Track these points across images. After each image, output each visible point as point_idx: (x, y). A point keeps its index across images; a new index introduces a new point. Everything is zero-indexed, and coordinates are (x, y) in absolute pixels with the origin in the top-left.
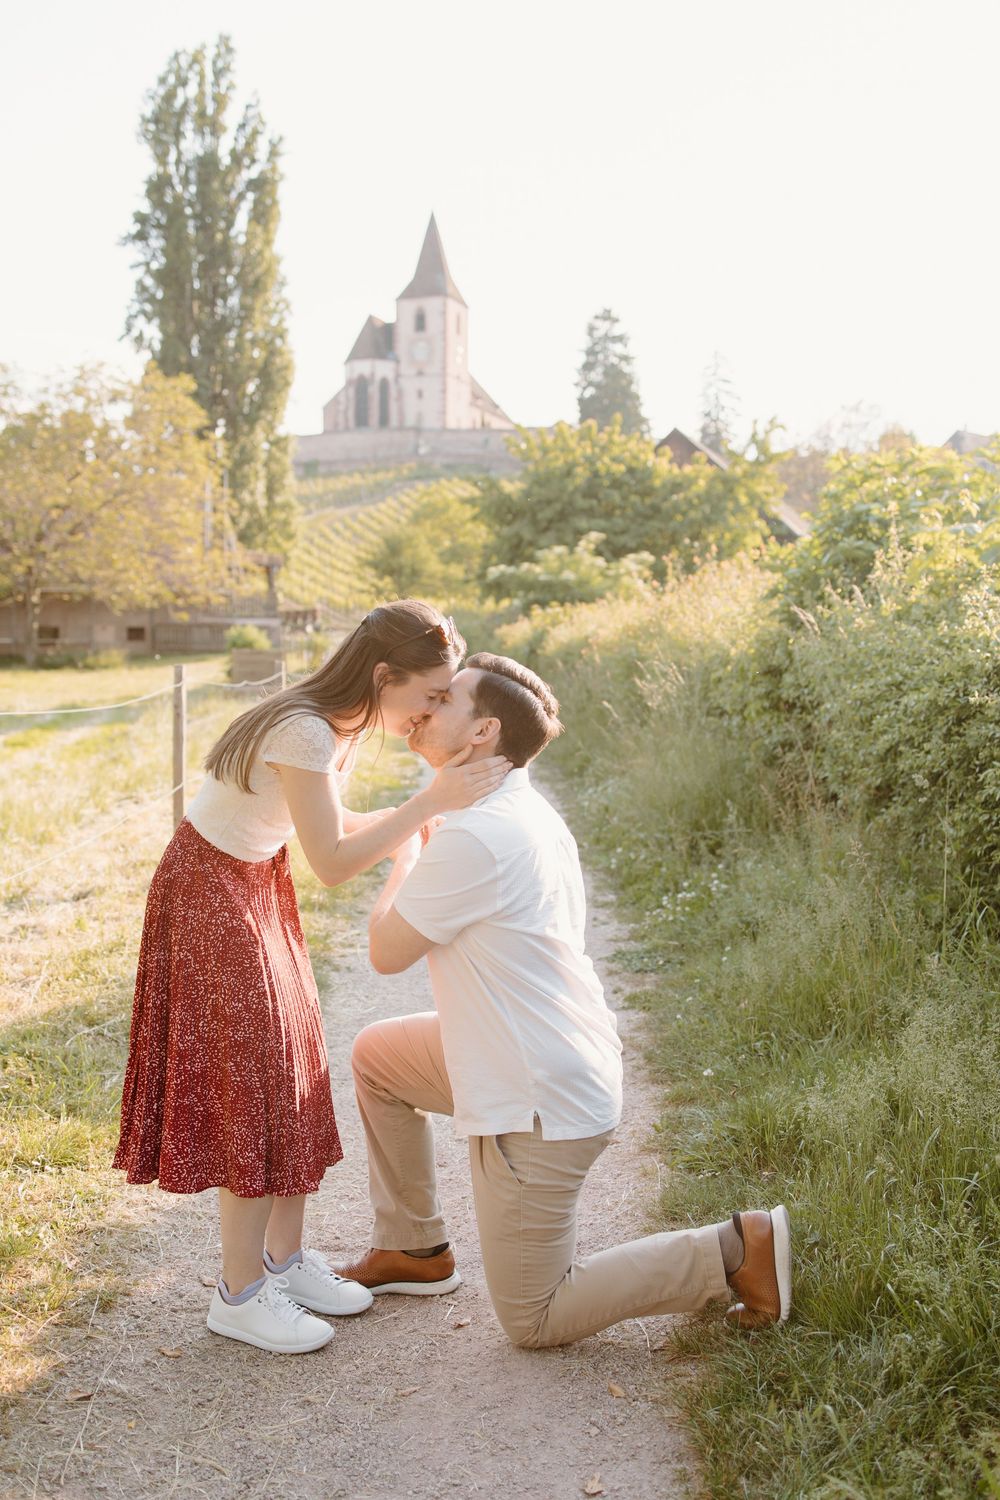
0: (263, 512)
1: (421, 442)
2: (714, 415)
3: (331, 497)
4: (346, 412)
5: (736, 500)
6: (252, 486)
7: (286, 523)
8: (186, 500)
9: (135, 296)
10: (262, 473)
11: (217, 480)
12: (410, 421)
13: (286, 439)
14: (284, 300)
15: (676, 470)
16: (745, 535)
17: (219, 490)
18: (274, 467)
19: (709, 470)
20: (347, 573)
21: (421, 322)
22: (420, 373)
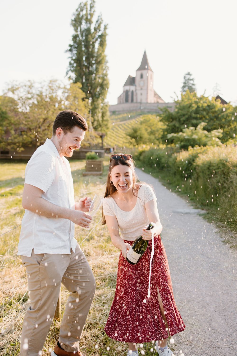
0: (101, 122)
1: (141, 106)
3: (119, 119)
4: (123, 99)
6: (98, 115)
7: (107, 125)
9: (69, 66)
10: (101, 112)
11: (88, 112)
12: (139, 101)
14: (107, 67)
18: (104, 110)
20: (122, 138)
21: (142, 76)
22: (141, 89)
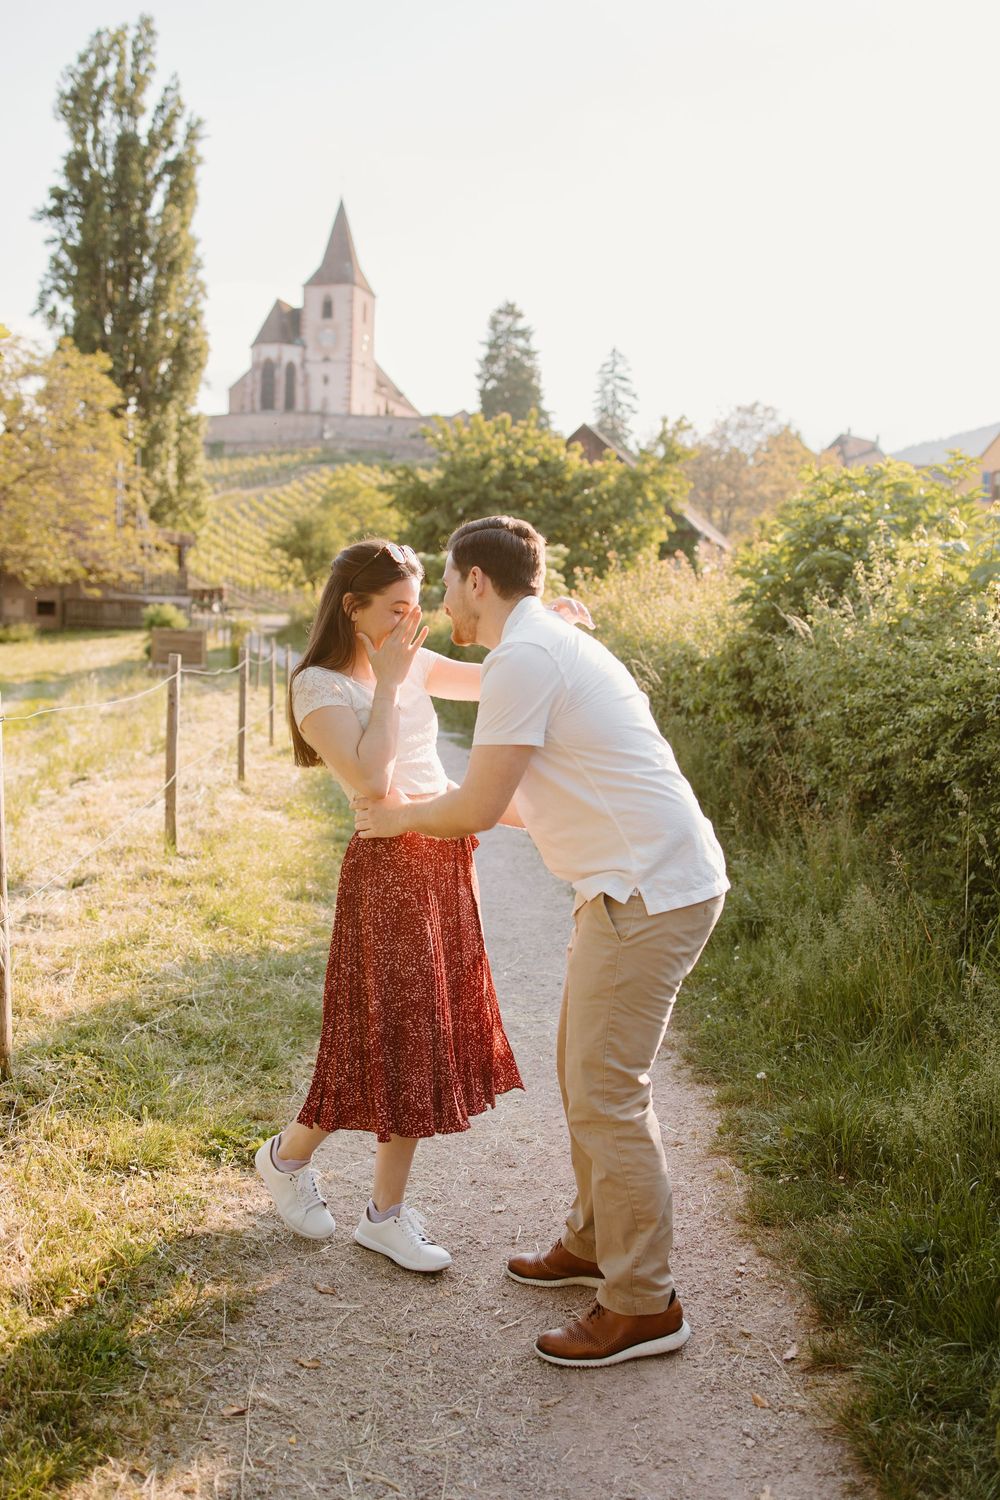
0: (173, 491)
1: (326, 427)
2: (610, 411)
3: (236, 478)
4: (252, 395)
5: (644, 497)
6: (163, 465)
7: (195, 503)
8: (101, 478)
9: (49, 272)
10: (174, 453)
11: (131, 459)
12: (316, 406)
13: (197, 419)
14: (199, 283)
15: (587, 466)
16: (652, 530)
17: (133, 468)
18: (185, 447)
19: (619, 466)
20: (253, 554)
21: (327, 310)
22: (326, 359)
